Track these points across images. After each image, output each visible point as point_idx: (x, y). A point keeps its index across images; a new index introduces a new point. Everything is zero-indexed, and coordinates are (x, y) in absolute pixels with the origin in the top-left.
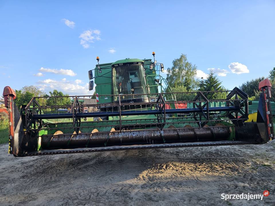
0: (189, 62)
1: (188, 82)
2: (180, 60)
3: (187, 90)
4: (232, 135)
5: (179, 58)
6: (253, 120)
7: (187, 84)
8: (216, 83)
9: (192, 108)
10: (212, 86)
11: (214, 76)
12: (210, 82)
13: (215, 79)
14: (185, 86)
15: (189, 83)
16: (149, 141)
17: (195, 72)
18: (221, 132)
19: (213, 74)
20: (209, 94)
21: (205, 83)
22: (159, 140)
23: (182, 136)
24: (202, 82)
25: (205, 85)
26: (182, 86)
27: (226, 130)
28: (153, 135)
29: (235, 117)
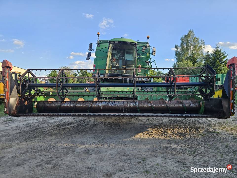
0: (197, 37)
1: (194, 57)
2: (188, 36)
3: (193, 64)
4: (202, 109)
5: (187, 34)
6: (219, 96)
7: (193, 59)
8: (222, 56)
9: (198, 81)
10: (218, 59)
11: (219, 49)
12: (216, 55)
13: (220, 52)
14: (191, 60)
15: (196, 57)
16: (125, 110)
17: (204, 45)
18: (192, 106)
19: (219, 47)
20: (214, 67)
21: (211, 57)
22: (134, 110)
23: (155, 108)
24: (208, 55)
25: (211, 58)
26: (188, 61)
27: (197, 105)
28: (129, 106)
29: (205, 92)
